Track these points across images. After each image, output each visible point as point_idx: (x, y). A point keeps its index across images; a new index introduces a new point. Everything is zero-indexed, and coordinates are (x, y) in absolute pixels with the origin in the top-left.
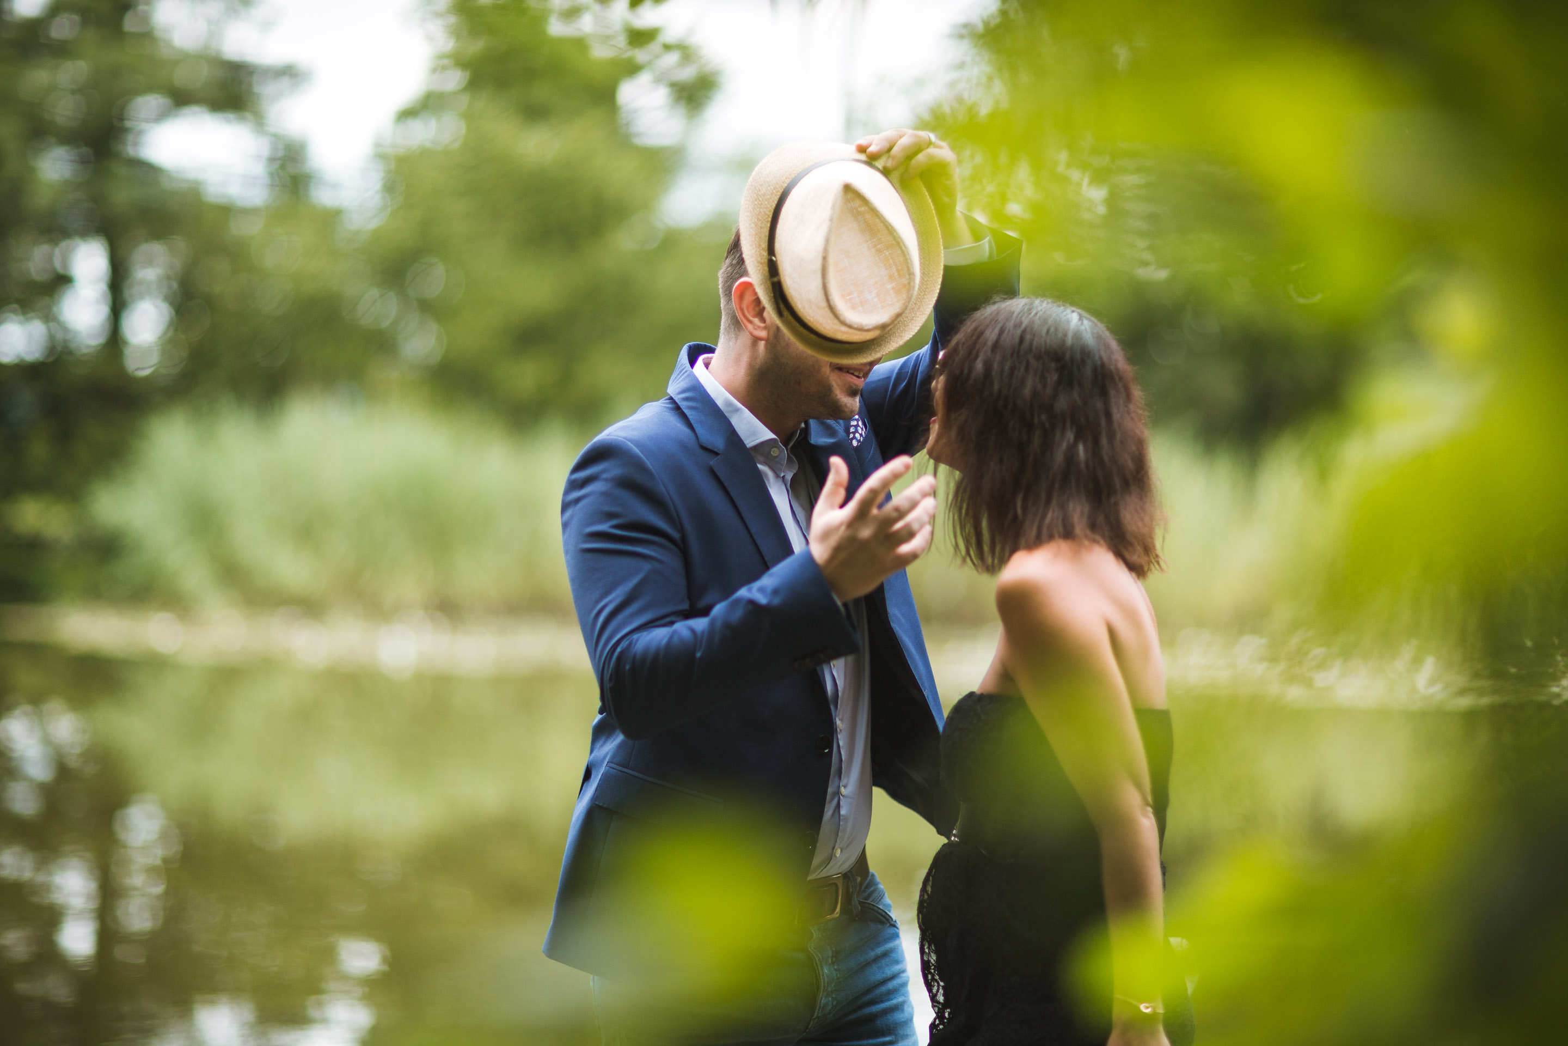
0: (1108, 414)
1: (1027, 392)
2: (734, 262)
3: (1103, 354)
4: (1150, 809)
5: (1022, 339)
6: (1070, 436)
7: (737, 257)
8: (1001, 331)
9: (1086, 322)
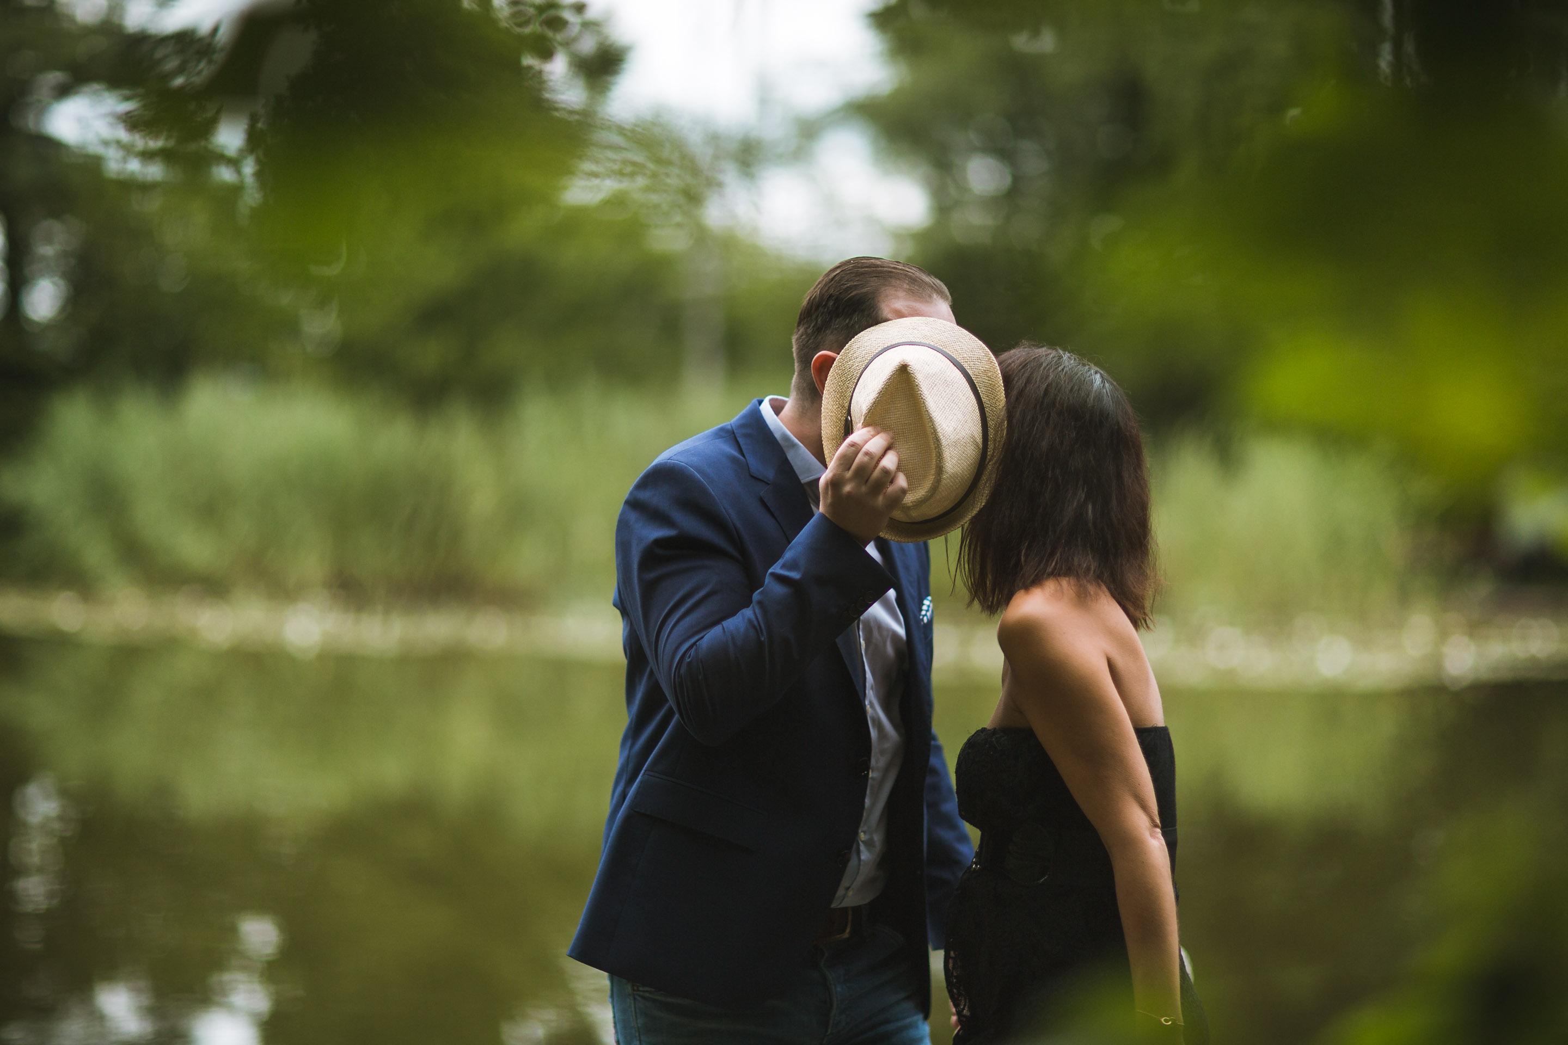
0: (1119, 477)
1: (1044, 444)
2: (809, 331)
3: (1120, 419)
4: (1158, 830)
5: (1046, 392)
6: (1082, 495)
7: (812, 326)
8: (1028, 381)
9: (1107, 385)
